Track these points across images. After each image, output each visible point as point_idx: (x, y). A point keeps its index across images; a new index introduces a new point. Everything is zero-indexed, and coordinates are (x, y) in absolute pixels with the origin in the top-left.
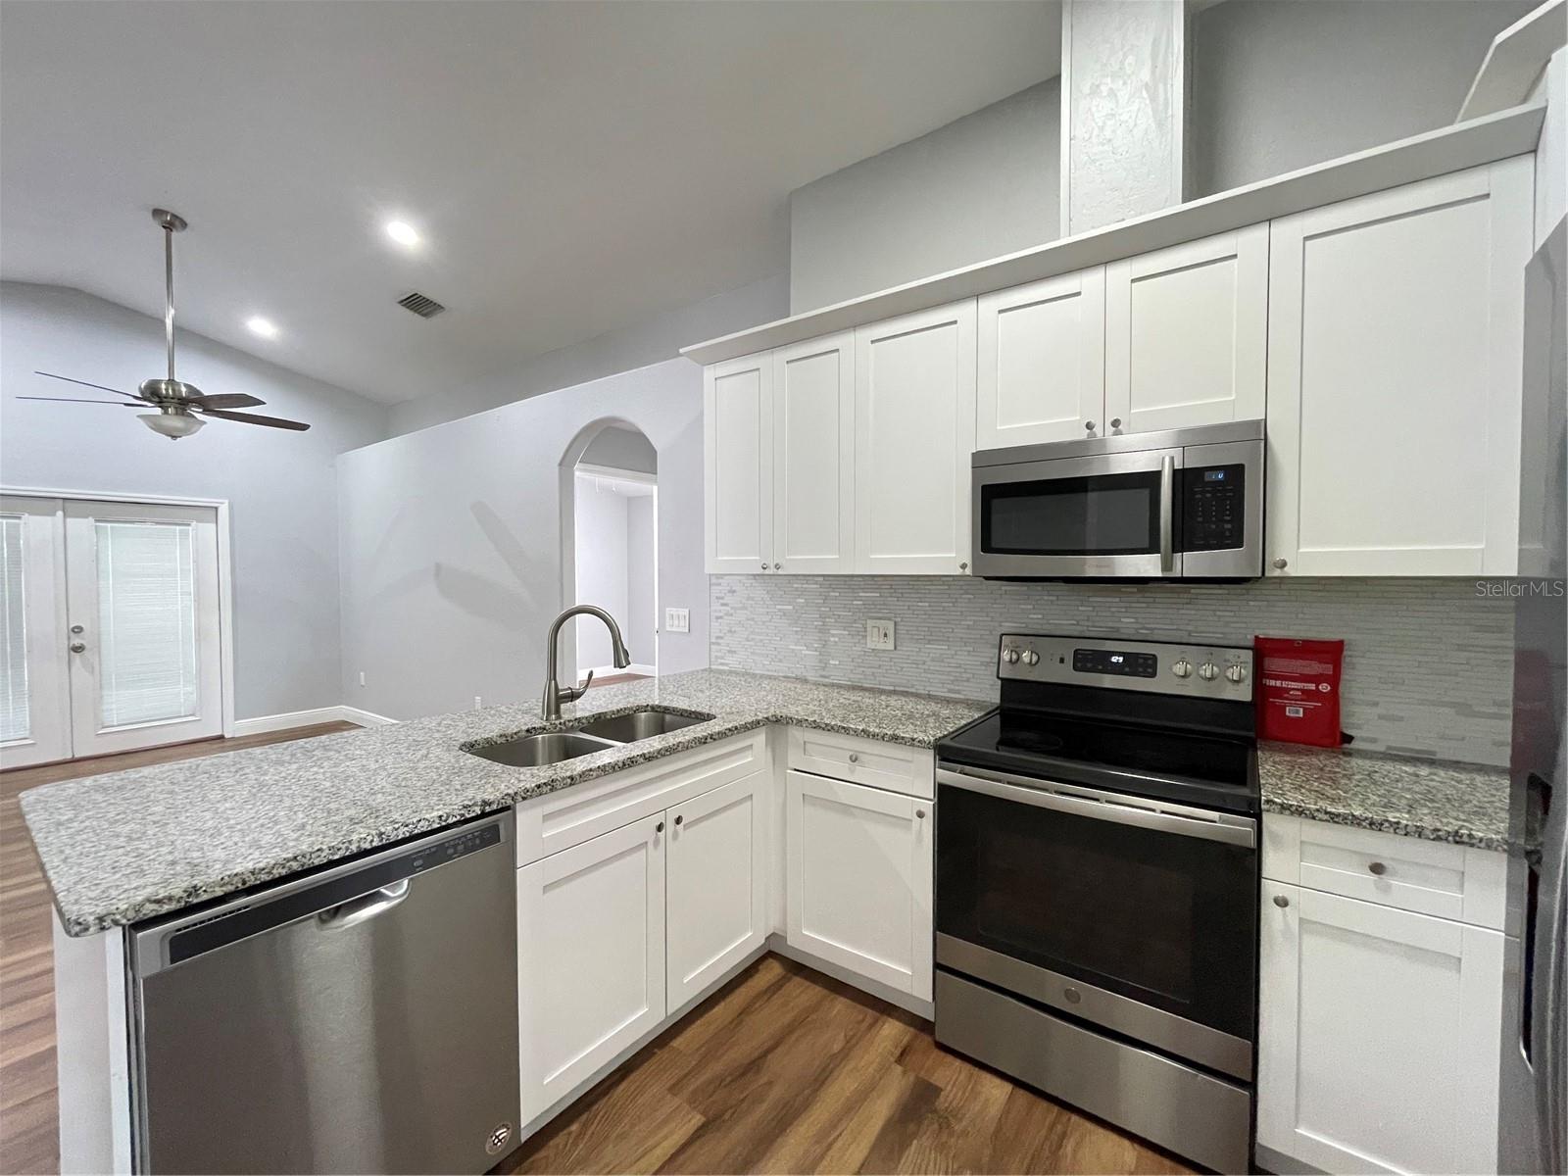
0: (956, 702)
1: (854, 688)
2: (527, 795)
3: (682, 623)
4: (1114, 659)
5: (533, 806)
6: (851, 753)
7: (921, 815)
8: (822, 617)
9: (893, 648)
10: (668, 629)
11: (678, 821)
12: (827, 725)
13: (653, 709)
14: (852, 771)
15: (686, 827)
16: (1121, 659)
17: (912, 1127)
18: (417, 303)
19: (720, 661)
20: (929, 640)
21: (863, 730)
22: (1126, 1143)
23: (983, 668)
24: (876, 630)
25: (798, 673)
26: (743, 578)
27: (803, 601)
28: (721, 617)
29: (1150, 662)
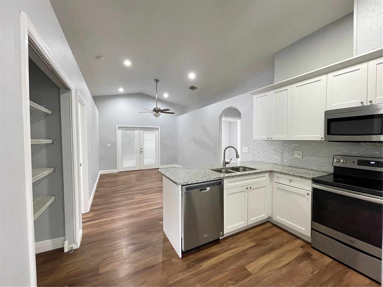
0: (319, 171)
1: (290, 167)
2: (226, 177)
3: (246, 151)
4: (372, 163)
5: (227, 180)
6: (290, 180)
7: (308, 194)
8: (282, 150)
9: (301, 158)
10: (243, 152)
11: (251, 188)
12: (284, 173)
13: (243, 167)
14: (290, 184)
15: (252, 190)
16: (374, 163)
18: (193, 88)
19: (256, 159)
20: (312, 156)
21: (293, 175)
23: (329, 163)
24: (297, 153)
25: (275, 163)
26: (261, 141)
27: (277, 146)
28: (256, 150)
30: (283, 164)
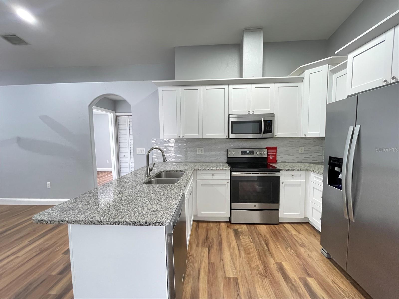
1: (194, 163)
3: (143, 152)
4: (247, 152)
6: (212, 174)
7: (228, 183)
9: (203, 154)
10: (137, 153)
12: (207, 169)
14: (213, 177)
16: (248, 152)
17: (238, 235)
20: (211, 151)
21: (215, 169)
22: (263, 225)
23: (223, 156)
24: (200, 150)
25: (180, 161)
29: (253, 152)
30: (188, 161)
